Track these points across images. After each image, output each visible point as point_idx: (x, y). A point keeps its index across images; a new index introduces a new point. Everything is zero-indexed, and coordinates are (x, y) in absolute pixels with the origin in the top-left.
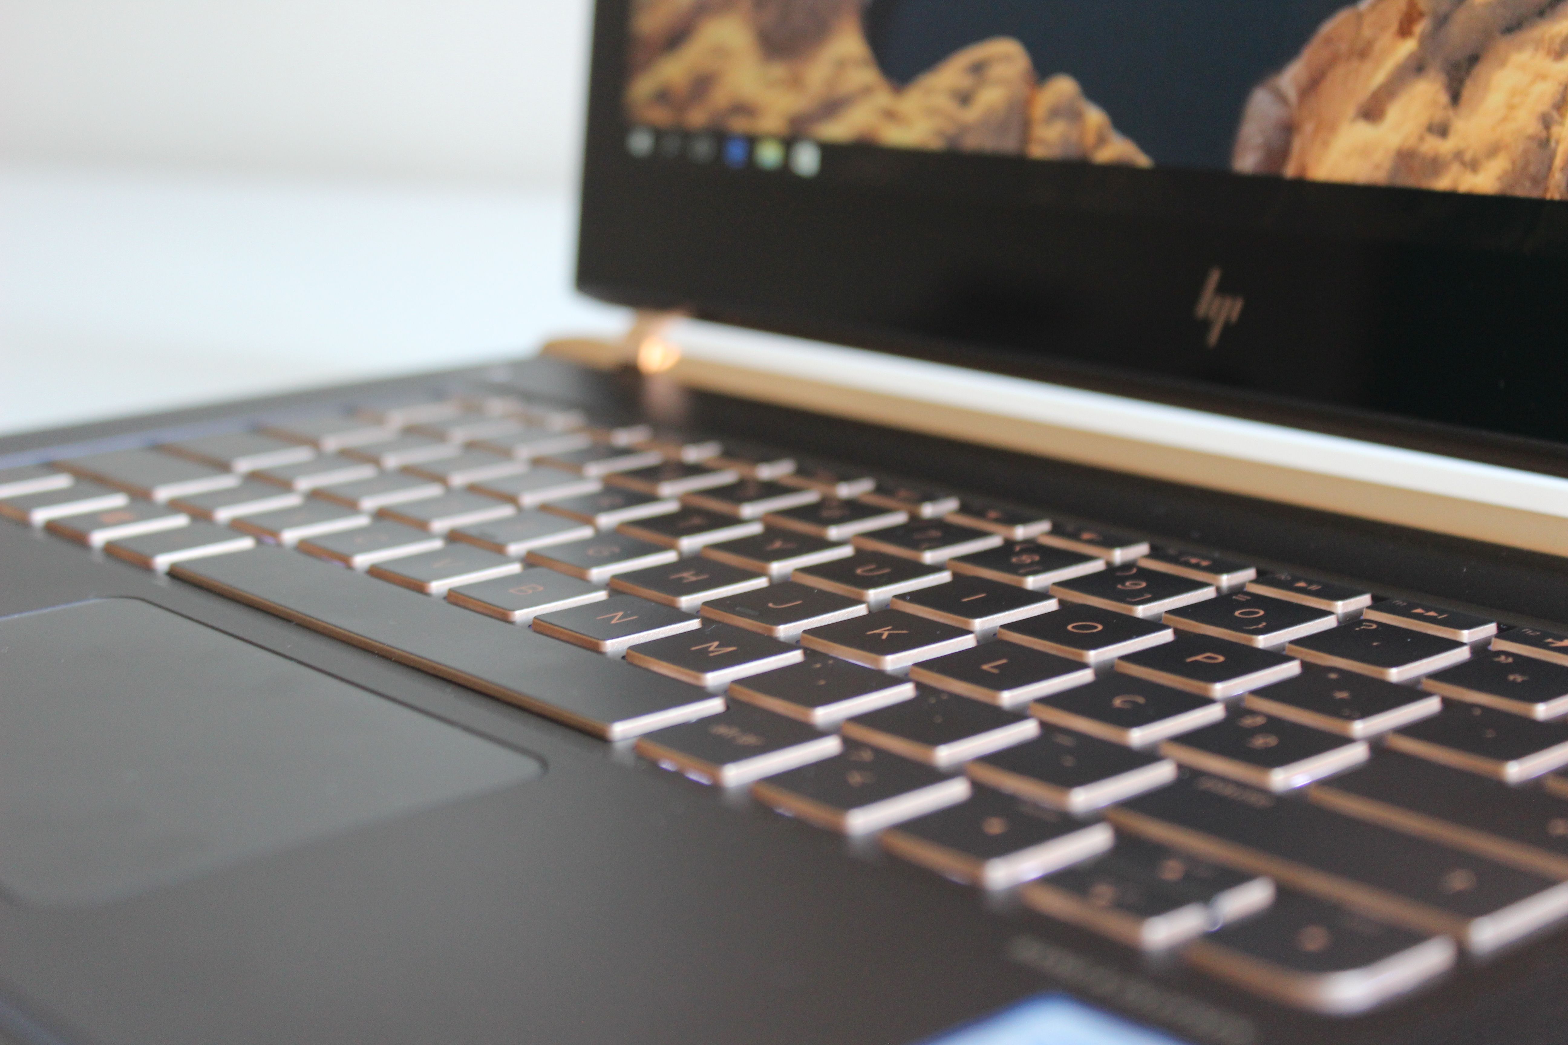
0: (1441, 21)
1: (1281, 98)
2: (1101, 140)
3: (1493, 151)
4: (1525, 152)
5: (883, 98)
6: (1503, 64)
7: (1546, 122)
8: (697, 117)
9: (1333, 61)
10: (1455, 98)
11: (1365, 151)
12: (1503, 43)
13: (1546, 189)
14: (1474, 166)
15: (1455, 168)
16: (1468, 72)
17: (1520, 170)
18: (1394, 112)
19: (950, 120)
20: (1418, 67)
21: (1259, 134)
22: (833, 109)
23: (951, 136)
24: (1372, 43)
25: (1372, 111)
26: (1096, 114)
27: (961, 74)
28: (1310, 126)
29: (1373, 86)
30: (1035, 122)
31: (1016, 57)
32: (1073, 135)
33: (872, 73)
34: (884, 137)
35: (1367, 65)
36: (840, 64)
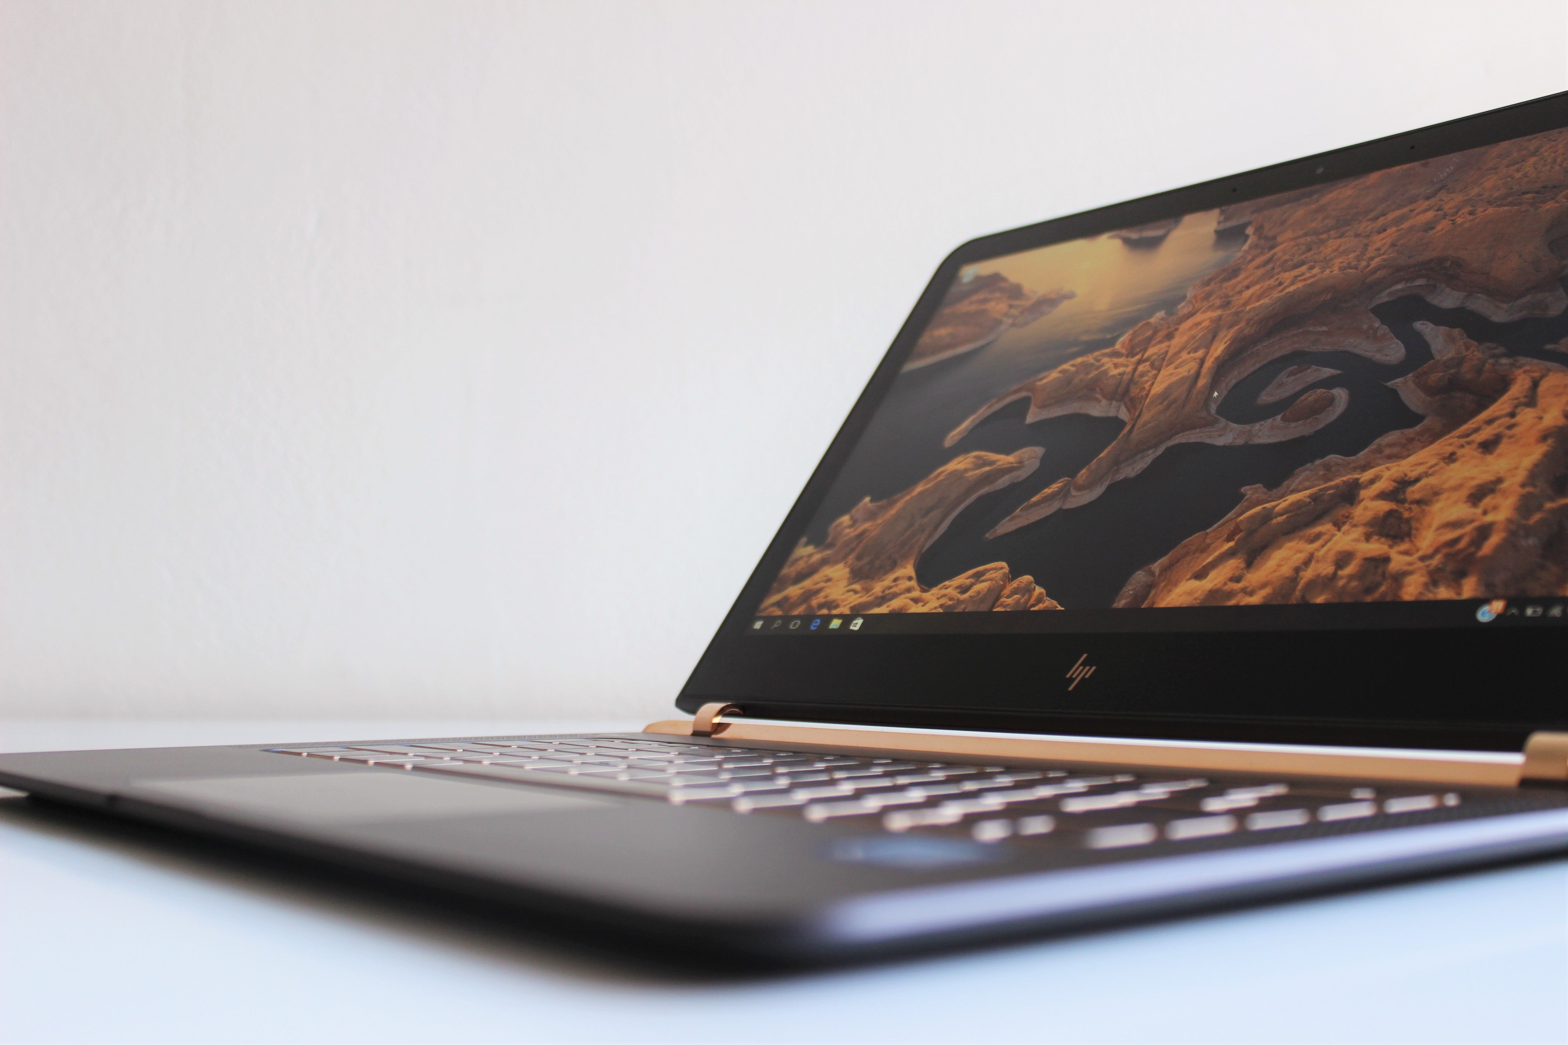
0: (1251, 533)
1: (1150, 574)
2: (1038, 601)
3: (1264, 586)
4: (1282, 585)
7: (1296, 570)
9: (1186, 555)
10: (1249, 565)
11: (1190, 593)
12: (1282, 540)
13: (1289, 600)
14: (1251, 593)
15: (1240, 595)
16: (1260, 553)
17: (1277, 593)
18: (1212, 575)
19: (951, 599)
20: (1231, 554)
21: (1132, 590)
22: (883, 600)
23: (950, 606)
24: (1209, 546)
25: (1200, 575)
26: (1039, 590)
27: (967, 579)
28: (1163, 584)
29: (1205, 564)
30: (1002, 596)
31: (1002, 568)
32: (1022, 600)
33: (913, 583)
34: (909, 609)
35: (1204, 555)
36: (895, 580)
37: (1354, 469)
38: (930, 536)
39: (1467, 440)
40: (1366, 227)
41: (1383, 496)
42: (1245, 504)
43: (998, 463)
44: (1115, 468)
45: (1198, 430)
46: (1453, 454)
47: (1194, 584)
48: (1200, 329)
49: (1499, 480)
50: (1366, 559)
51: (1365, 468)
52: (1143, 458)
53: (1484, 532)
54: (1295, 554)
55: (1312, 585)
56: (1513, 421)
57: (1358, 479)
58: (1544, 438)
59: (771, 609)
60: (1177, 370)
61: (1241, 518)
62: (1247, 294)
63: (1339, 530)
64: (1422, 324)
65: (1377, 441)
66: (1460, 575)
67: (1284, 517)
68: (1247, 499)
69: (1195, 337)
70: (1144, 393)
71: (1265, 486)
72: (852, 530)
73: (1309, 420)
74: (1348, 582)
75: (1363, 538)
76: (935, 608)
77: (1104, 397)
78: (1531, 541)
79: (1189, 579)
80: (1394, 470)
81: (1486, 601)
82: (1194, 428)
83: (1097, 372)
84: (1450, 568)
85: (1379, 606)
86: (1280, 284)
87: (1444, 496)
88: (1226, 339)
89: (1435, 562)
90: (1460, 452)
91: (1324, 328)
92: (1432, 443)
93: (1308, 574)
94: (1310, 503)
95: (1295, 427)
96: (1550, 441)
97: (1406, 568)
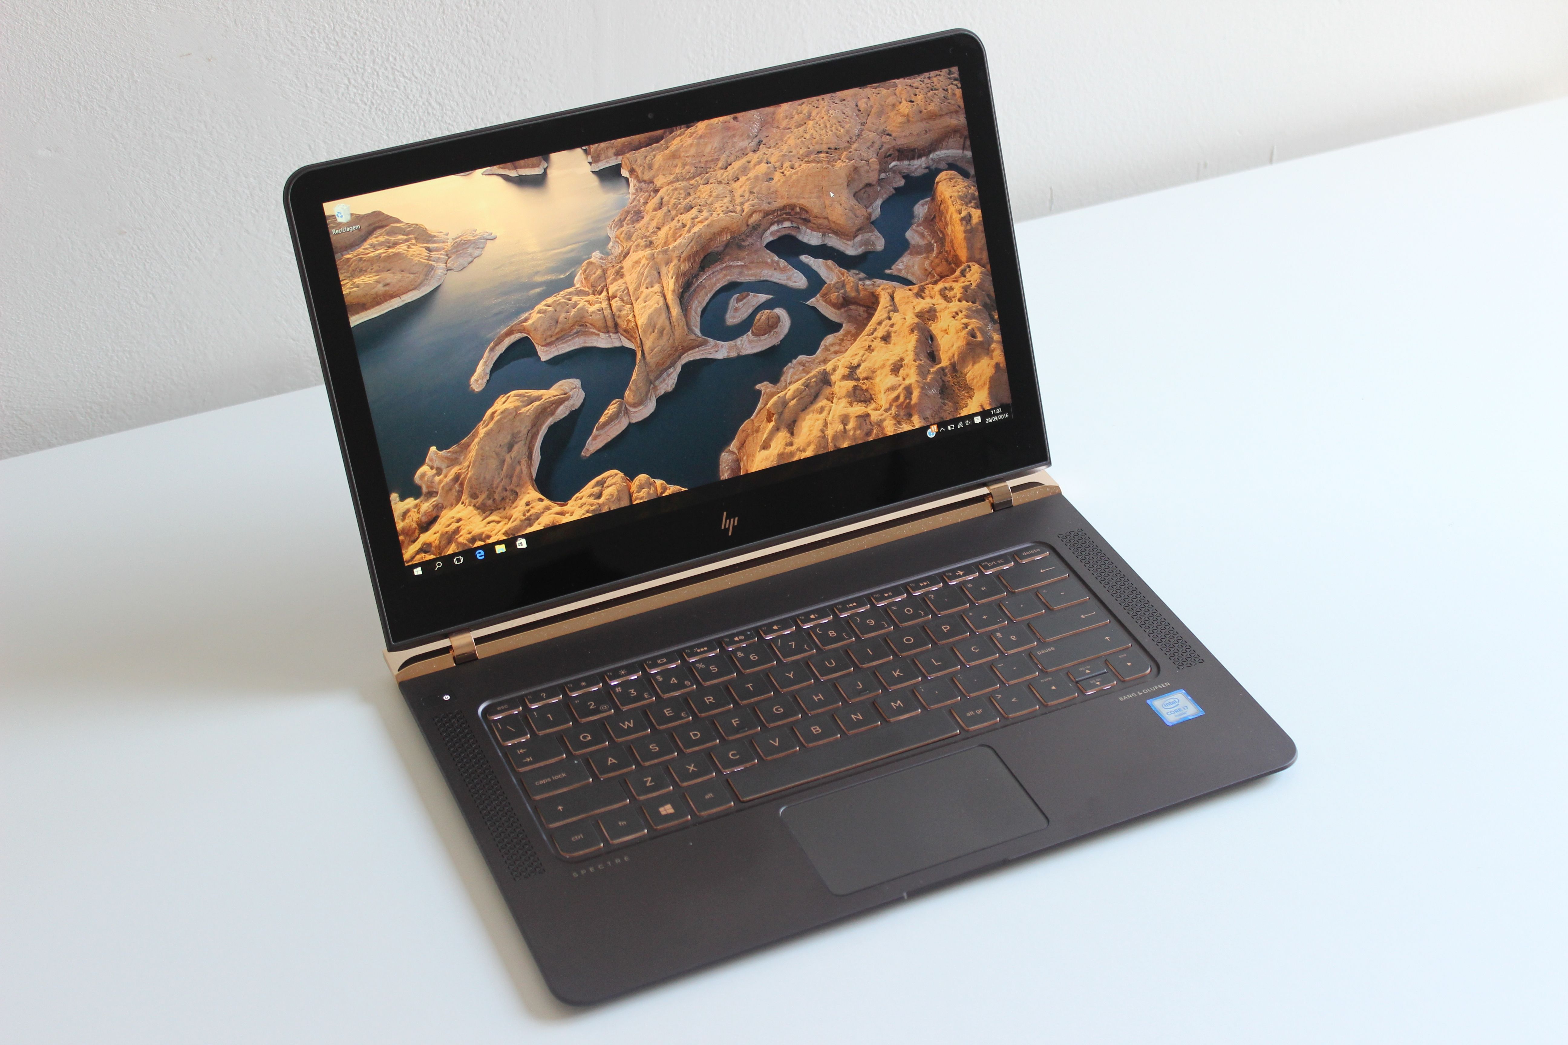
0: (781, 414)
1: (733, 453)
2: (665, 489)
3: (809, 444)
4: (819, 441)
5: (556, 508)
6: (804, 420)
7: (822, 431)
8: (452, 549)
9: (747, 436)
10: (792, 434)
11: (767, 459)
12: (802, 414)
13: (829, 449)
14: (804, 450)
15: (798, 452)
16: (794, 426)
17: (819, 446)
18: (773, 444)
19: (592, 505)
20: (777, 429)
21: (727, 466)
22: (530, 521)
23: (594, 510)
24: (759, 427)
25: (766, 446)
26: (659, 482)
27: (593, 488)
28: (745, 458)
29: (764, 439)
30: (633, 493)
31: (616, 474)
32: (651, 492)
33: (547, 502)
34: (561, 521)
35: (760, 434)
36: (528, 504)
37: (820, 363)
38: (530, 465)
39: (872, 336)
40: (722, 175)
41: (845, 378)
42: (765, 396)
43: (544, 397)
44: (652, 386)
45: (697, 349)
46: (870, 346)
47: (765, 453)
48: (642, 267)
49: (902, 360)
50: (857, 417)
51: (825, 361)
52: (669, 375)
53: (909, 390)
54: (815, 422)
55: (835, 437)
56: (892, 322)
57: (825, 370)
58: (912, 331)
59: (418, 557)
60: (647, 303)
61: (768, 406)
62: (662, 233)
63: (832, 403)
64: (806, 258)
65: (822, 343)
66: (909, 416)
67: (795, 400)
68: (764, 394)
69: (643, 274)
70: (633, 324)
71: (771, 382)
72: (442, 476)
73: (772, 333)
74: (855, 432)
75: (848, 405)
76: (583, 514)
77: (599, 330)
78: (933, 391)
79: (760, 451)
80: (843, 361)
81: (928, 427)
82: (693, 348)
83: (576, 310)
84: (902, 413)
85: (876, 441)
86: (684, 226)
87: (878, 372)
88: (670, 275)
89: (893, 410)
90: (873, 345)
91: (740, 263)
92: (855, 340)
93: (830, 433)
94: (805, 389)
95: (765, 340)
96: (916, 332)
97: (880, 418)
